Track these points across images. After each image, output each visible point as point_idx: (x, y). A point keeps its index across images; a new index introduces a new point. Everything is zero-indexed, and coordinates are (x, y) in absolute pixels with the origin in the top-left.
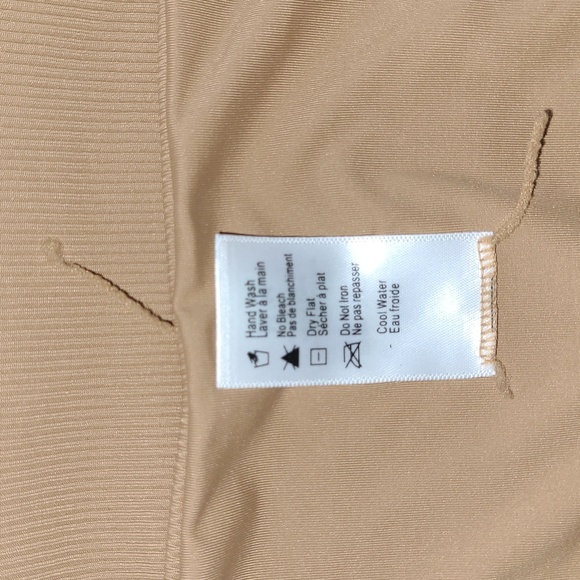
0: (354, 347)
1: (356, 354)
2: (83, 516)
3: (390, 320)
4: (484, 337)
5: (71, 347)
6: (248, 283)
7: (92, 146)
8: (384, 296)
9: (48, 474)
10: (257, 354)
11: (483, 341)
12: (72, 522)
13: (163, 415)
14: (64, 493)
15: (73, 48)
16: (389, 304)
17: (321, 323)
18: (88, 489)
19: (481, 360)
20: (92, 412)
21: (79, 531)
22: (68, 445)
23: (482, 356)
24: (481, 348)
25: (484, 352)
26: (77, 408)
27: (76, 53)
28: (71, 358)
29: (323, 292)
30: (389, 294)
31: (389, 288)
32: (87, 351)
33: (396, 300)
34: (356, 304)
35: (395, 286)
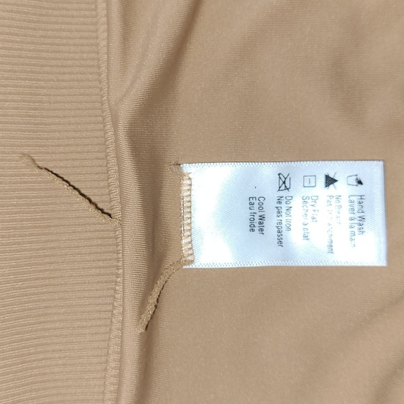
0: (283, 187)
1: (281, 182)
2: (41, 356)
3: (256, 206)
4: (189, 193)
5: (32, 235)
6: (363, 232)
7: (45, 91)
8: (260, 223)
9: (16, 326)
10: (356, 184)
11: (190, 190)
12: (34, 361)
13: (98, 282)
14: (28, 340)
15: (30, 21)
16: (257, 217)
17: (308, 205)
18: (45, 337)
19: (191, 176)
20: (47, 282)
21: (39, 367)
22: (31, 305)
23: (190, 179)
24: (191, 185)
25: (188, 182)
26: (37, 279)
27: (32, 25)
28: (31, 243)
29: (305, 227)
30: (257, 225)
31: (257, 229)
32: (44, 238)
33: (252, 220)
34: (280, 218)
35: (253, 230)
